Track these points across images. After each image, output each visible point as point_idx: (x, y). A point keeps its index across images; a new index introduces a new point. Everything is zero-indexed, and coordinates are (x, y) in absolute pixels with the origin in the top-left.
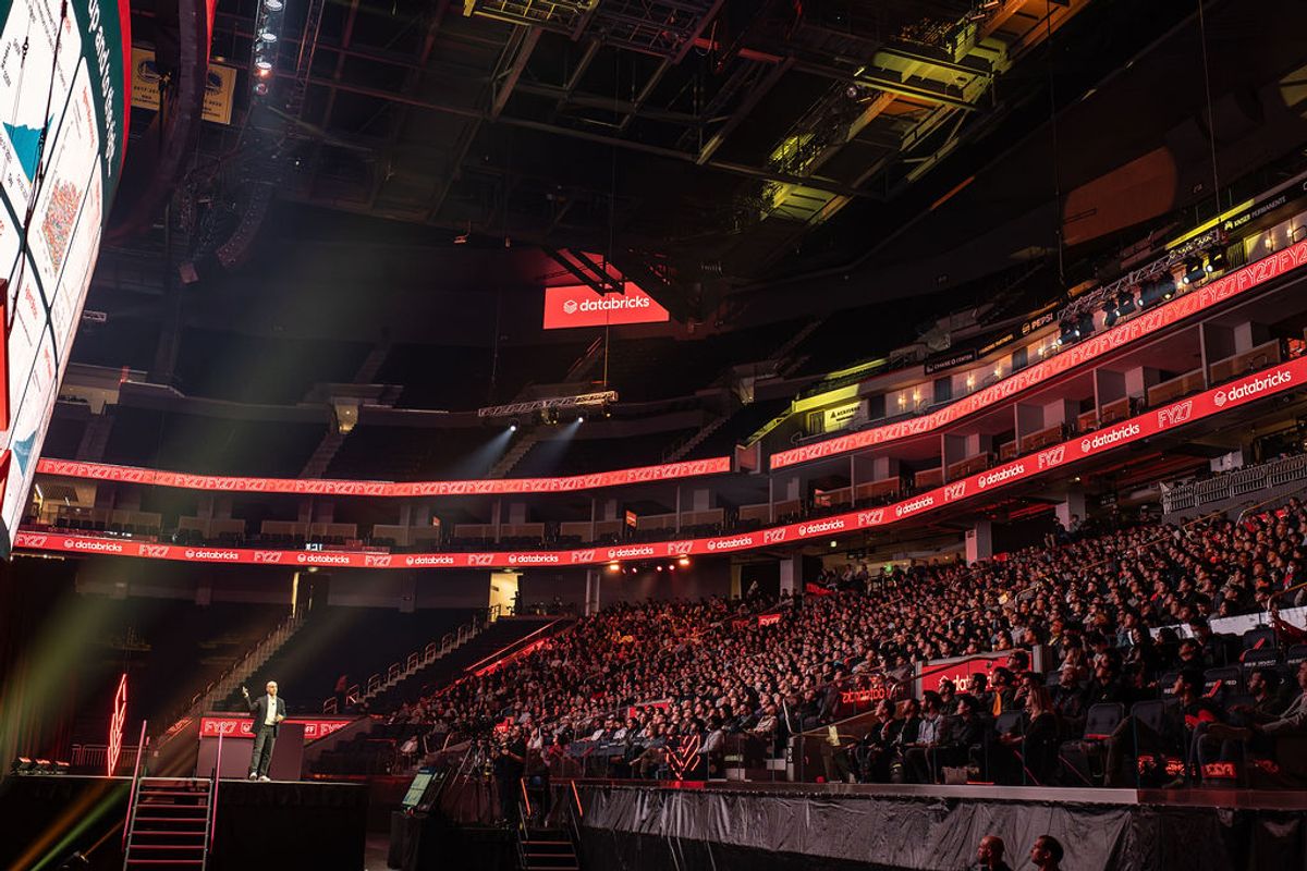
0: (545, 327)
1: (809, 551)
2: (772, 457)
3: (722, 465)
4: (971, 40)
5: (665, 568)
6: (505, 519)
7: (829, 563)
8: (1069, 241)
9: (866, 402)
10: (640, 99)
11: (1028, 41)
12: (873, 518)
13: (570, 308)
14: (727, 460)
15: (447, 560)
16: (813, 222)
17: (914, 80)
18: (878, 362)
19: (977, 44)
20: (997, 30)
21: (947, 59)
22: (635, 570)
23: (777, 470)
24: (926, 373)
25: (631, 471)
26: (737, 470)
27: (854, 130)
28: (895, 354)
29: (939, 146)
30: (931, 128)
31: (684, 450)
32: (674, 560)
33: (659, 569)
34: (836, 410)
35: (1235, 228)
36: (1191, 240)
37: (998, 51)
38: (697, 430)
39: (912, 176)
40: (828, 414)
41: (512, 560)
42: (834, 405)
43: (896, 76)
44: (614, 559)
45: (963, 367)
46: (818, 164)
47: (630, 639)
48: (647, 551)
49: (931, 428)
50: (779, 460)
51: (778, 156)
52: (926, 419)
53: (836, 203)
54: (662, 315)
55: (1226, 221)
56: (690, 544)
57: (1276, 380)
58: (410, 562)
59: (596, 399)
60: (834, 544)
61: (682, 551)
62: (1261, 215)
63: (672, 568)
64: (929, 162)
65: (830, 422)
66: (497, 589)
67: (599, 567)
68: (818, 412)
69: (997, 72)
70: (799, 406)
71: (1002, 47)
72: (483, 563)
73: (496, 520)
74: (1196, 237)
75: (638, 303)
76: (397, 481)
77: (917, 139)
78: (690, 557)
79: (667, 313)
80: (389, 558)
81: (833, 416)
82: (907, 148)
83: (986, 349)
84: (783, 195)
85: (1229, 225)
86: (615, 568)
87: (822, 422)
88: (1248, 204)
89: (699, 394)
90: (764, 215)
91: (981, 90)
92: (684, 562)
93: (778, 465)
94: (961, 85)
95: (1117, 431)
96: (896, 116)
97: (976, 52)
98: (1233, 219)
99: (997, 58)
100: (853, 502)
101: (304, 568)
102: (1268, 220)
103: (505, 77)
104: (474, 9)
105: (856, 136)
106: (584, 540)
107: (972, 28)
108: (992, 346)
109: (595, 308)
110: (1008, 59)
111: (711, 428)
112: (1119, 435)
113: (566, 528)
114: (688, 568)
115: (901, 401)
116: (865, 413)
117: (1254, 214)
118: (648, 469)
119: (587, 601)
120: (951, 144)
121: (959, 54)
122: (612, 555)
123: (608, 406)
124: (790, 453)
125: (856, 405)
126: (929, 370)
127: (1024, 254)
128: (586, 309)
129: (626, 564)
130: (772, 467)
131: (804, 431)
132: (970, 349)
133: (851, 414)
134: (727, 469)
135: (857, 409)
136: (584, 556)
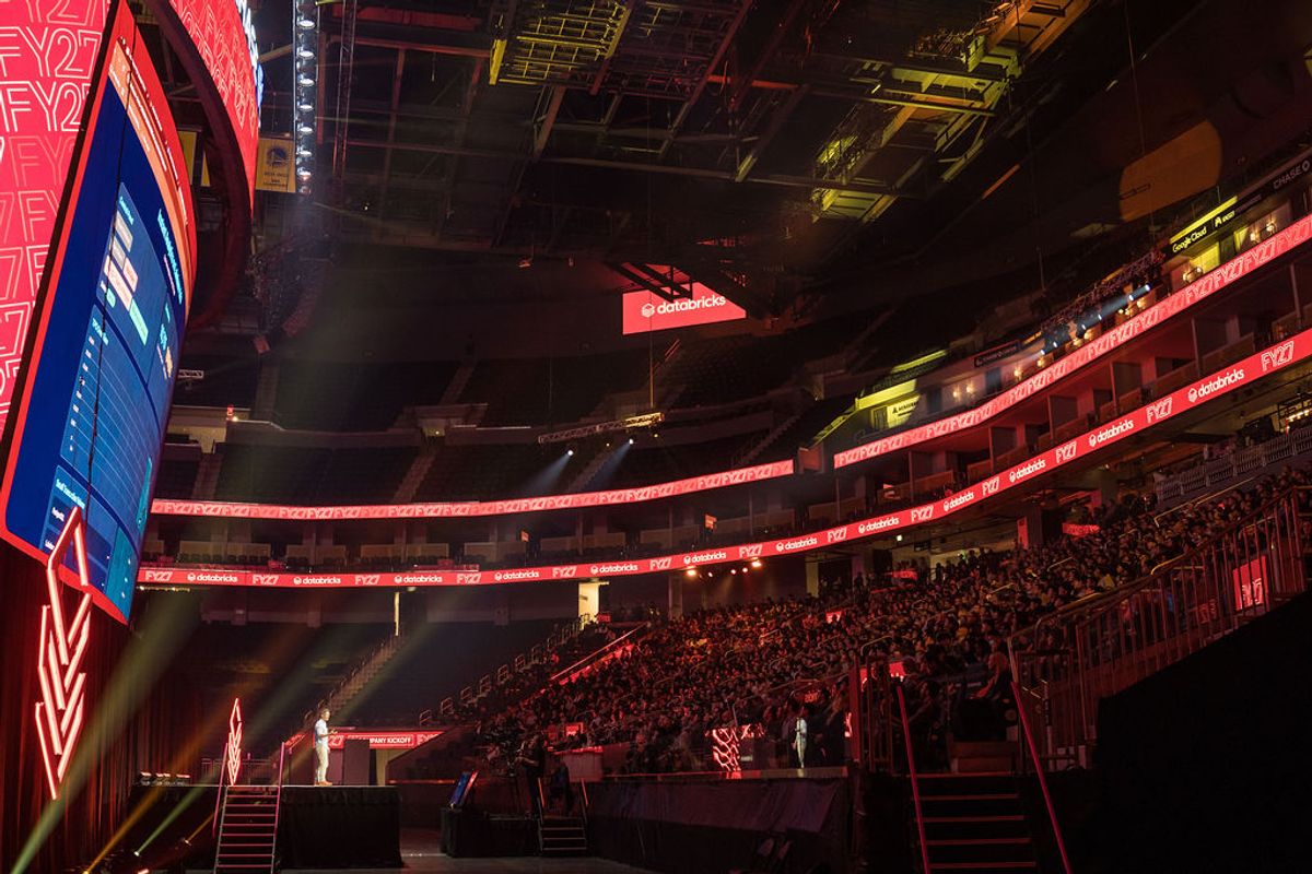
0: (624, 333)
1: (880, 545)
2: (836, 457)
3: (786, 468)
4: (980, 50)
5: (739, 571)
6: (588, 531)
7: (899, 556)
8: (1127, 217)
9: (924, 396)
10: (674, 126)
11: (1034, 48)
12: (923, 514)
13: (647, 312)
14: (790, 463)
15: (533, 574)
16: (866, 219)
17: (934, 89)
18: (940, 353)
19: (986, 53)
20: (1003, 40)
21: (961, 69)
22: (710, 575)
23: (842, 469)
24: (976, 366)
25: (700, 479)
26: (801, 472)
27: (886, 136)
28: (954, 344)
29: (969, 146)
30: (960, 129)
31: (752, 454)
32: (747, 563)
33: (733, 572)
34: (897, 406)
35: (1224, 224)
36: (1189, 235)
37: (1009, 58)
38: (767, 431)
39: (947, 176)
40: (890, 409)
41: (594, 570)
42: (894, 401)
43: (916, 86)
44: (691, 564)
45: (1009, 359)
46: (860, 167)
47: (702, 642)
48: (720, 556)
49: (977, 422)
50: (843, 459)
51: (824, 159)
52: (972, 414)
53: (884, 202)
54: (739, 313)
55: (1215, 218)
56: (760, 546)
57: (1233, 378)
58: (498, 577)
59: (646, 420)
60: (899, 538)
61: (753, 554)
62: (1245, 211)
63: (745, 570)
64: (960, 163)
65: (894, 418)
66: (586, 598)
67: (677, 573)
68: (881, 408)
69: (1012, 77)
70: (863, 403)
71: (1012, 53)
72: (567, 575)
73: (579, 531)
74: (1193, 232)
75: (715, 301)
76: (482, 500)
77: (948, 141)
78: (762, 559)
79: (744, 311)
80: (479, 575)
81: (895, 411)
82: (942, 147)
83: (1029, 341)
84: (830, 198)
85: (1218, 221)
86: (692, 573)
87: (885, 418)
88: (1232, 201)
89: (772, 394)
90: (816, 218)
91: (999, 93)
92: (757, 564)
93: (841, 464)
94: (981, 89)
95: (1116, 426)
96: (925, 120)
97: (987, 60)
98: (1221, 215)
99: (1010, 64)
100: (912, 497)
101: (403, 589)
102: (1252, 214)
103: (542, 122)
104: (499, 78)
105: (888, 143)
106: (664, 547)
107: (981, 39)
108: (1033, 338)
109: (673, 310)
110: (1020, 64)
111: (779, 431)
112: (1117, 429)
113: (645, 537)
114: (758, 569)
115: (955, 394)
116: (924, 407)
117: (1238, 210)
118: (717, 476)
119: (670, 605)
120: (977, 145)
121: (972, 64)
122: (687, 561)
123: (656, 427)
124: (851, 452)
125: (915, 399)
126: (978, 363)
127: (1085, 231)
128: (664, 311)
129: (702, 568)
130: (836, 466)
131: (870, 427)
132: (1015, 339)
133: (911, 408)
134: (792, 472)
135: (917, 403)
136: (661, 564)
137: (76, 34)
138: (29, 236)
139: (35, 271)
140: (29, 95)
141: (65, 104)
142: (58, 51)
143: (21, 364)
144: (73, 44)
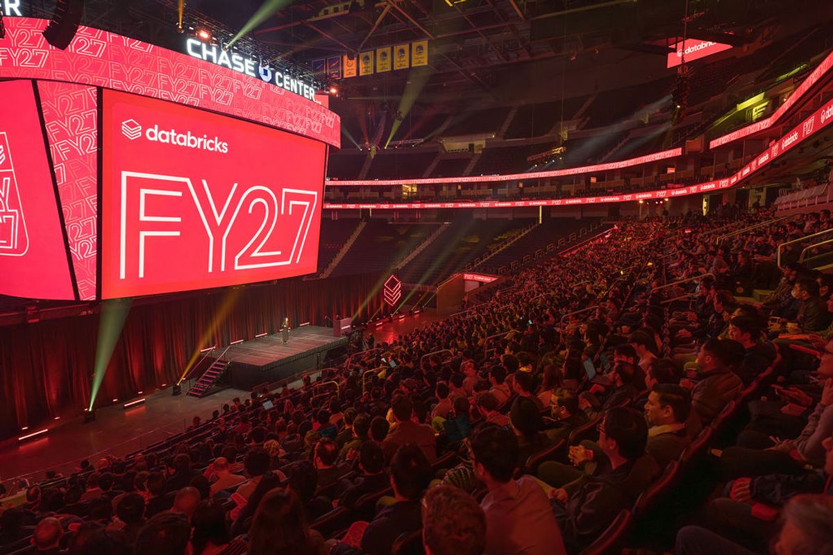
0: (668, 68)
2: (713, 141)
5: (659, 202)
9: (772, 101)
14: (680, 149)
18: (803, 67)
23: (713, 149)
26: (686, 153)
32: (659, 199)
33: (657, 202)
34: (758, 107)
40: (754, 109)
42: (756, 104)
44: (641, 197)
48: (648, 195)
50: (716, 143)
54: (727, 46)
56: (666, 192)
61: (663, 195)
63: (661, 202)
65: (755, 114)
67: (635, 202)
68: (750, 109)
70: (741, 107)
78: (668, 197)
79: (729, 45)
81: (756, 111)
87: (752, 114)
92: (667, 200)
93: (715, 146)
101: (543, 207)
109: (693, 51)
114: (668, 202)
116: (770, 108)
118: (641, 158)
125: (765, 104)
128: (688, 52)
129: (645, 200)
130: (710, 148)
131: (744, 120)
133: (764, 109)
134: (680, 154)
135: (766, 106)
136: (628, 198)
137: (81, 115)
138: (85, 194)
139: (92, 206)
140: (67, 145)
141: (85, 144)
142: (74, 125)
143: (97, 237)
144: (81, 121)
